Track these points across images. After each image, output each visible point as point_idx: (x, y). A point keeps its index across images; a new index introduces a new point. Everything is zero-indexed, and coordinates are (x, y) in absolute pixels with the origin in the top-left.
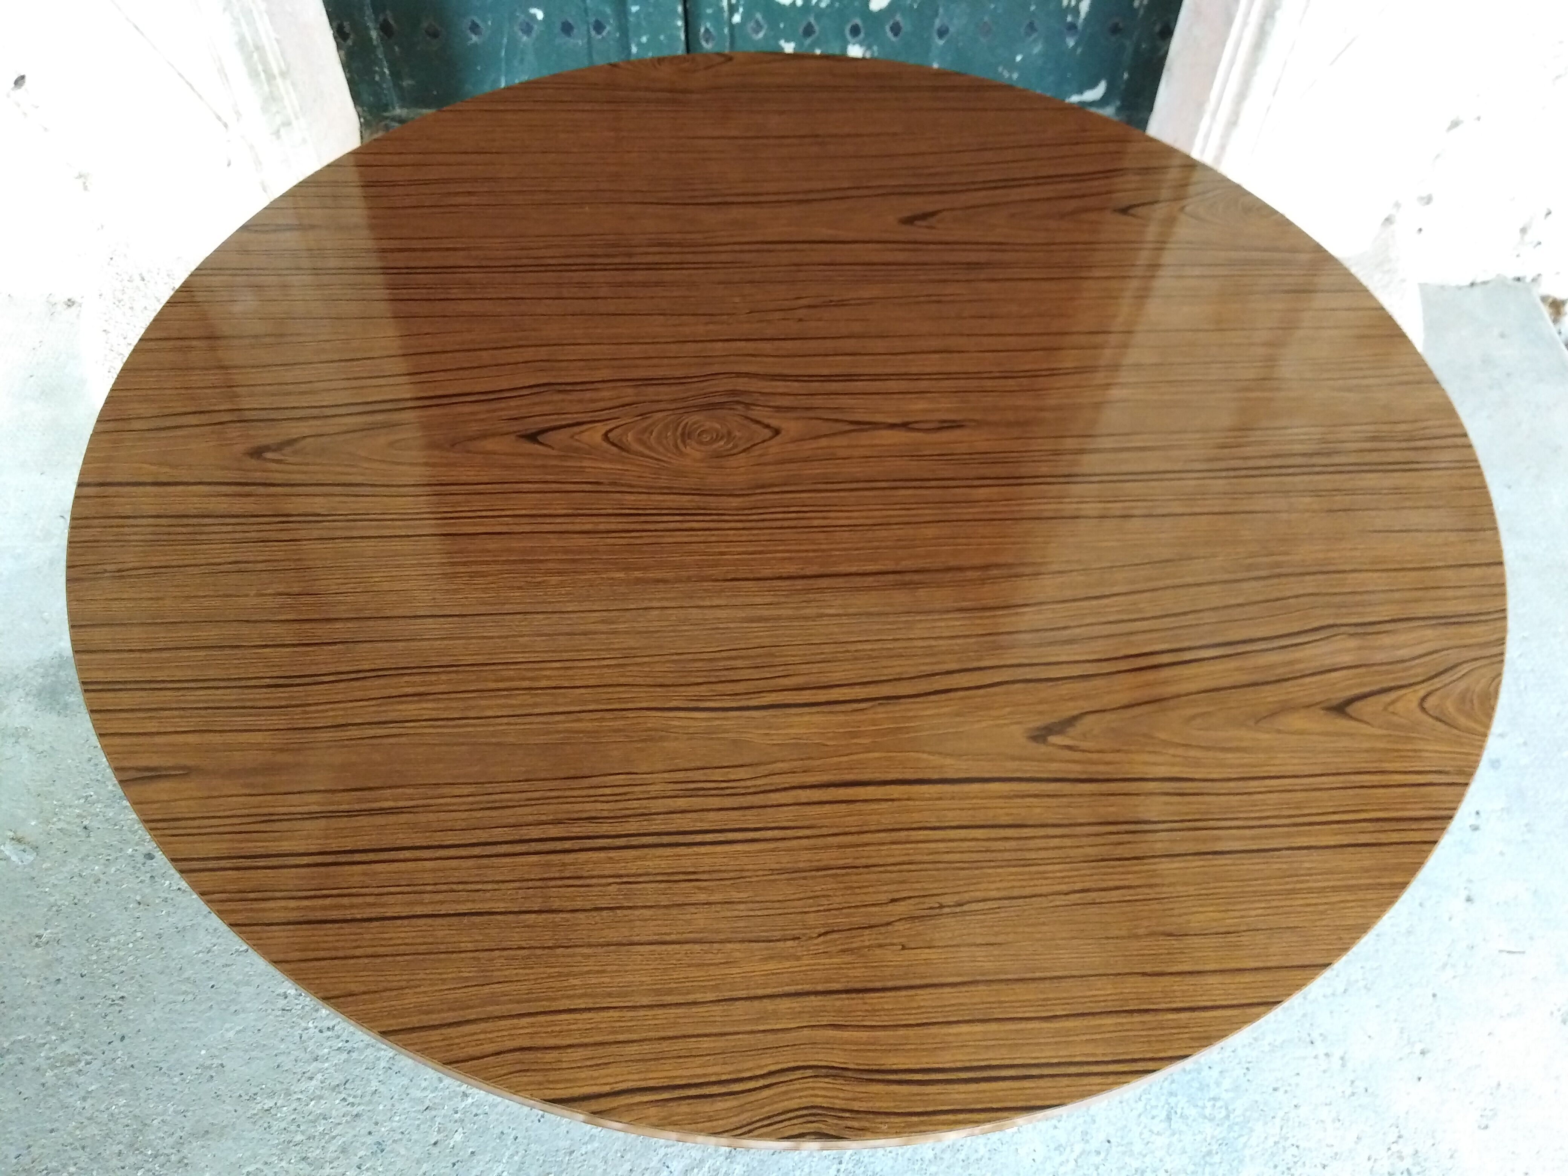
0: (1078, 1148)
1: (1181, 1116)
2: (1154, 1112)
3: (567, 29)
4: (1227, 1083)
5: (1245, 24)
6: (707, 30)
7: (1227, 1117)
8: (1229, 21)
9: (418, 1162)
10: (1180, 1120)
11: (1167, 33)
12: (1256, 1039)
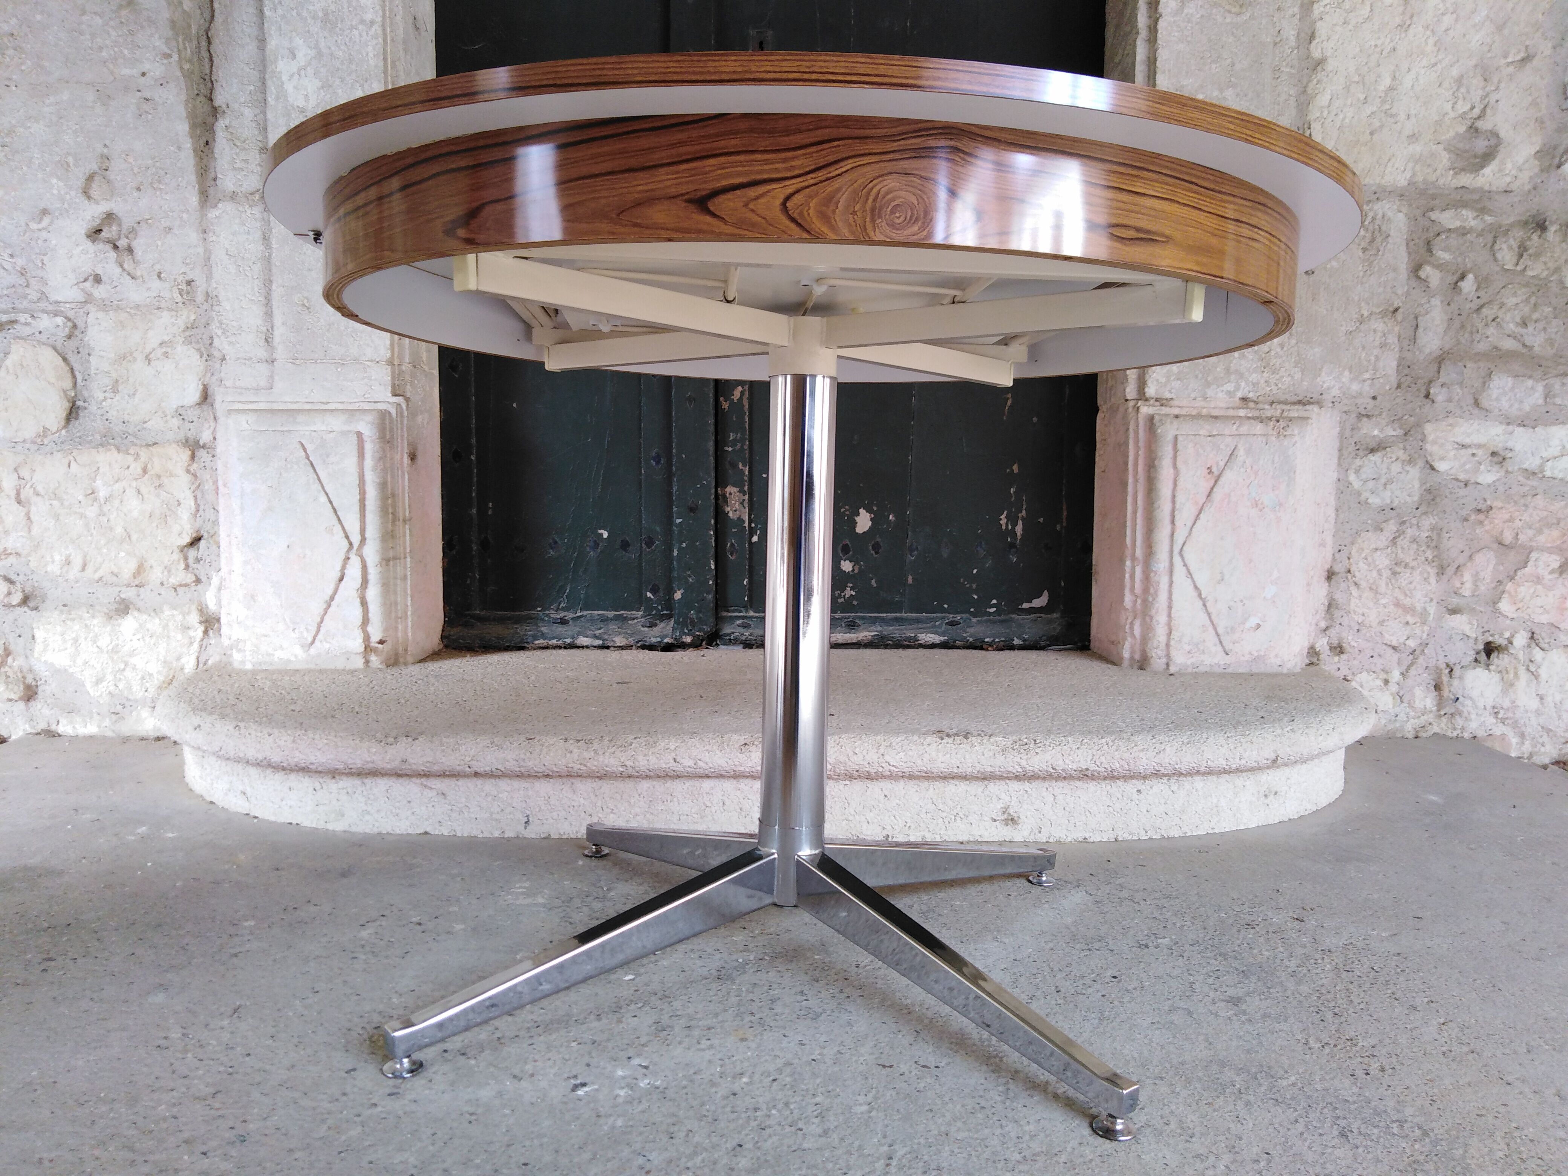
0: (1226, 1158)
1: (1360, 1133)
2: (1321, 1131)
3: (625, 546)
4: (1409, 1111)
5: (1136, 481)
6: (732, 545)
7: (1426, 1134)
8: (1124, 485)
9: (291, 1151)
10: (1361, 1138)
11: (1088, 548)
12: (1431, 1080)
